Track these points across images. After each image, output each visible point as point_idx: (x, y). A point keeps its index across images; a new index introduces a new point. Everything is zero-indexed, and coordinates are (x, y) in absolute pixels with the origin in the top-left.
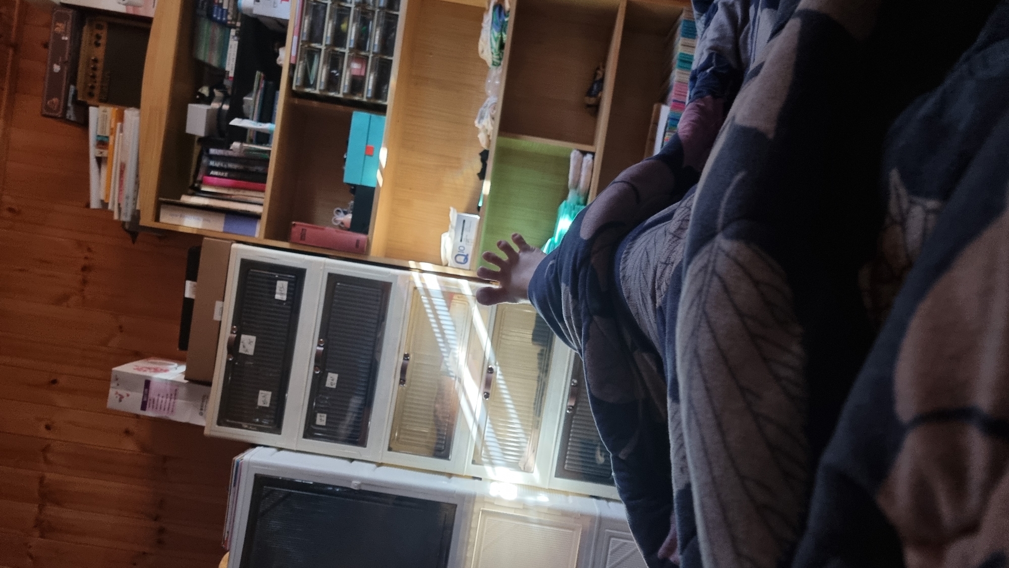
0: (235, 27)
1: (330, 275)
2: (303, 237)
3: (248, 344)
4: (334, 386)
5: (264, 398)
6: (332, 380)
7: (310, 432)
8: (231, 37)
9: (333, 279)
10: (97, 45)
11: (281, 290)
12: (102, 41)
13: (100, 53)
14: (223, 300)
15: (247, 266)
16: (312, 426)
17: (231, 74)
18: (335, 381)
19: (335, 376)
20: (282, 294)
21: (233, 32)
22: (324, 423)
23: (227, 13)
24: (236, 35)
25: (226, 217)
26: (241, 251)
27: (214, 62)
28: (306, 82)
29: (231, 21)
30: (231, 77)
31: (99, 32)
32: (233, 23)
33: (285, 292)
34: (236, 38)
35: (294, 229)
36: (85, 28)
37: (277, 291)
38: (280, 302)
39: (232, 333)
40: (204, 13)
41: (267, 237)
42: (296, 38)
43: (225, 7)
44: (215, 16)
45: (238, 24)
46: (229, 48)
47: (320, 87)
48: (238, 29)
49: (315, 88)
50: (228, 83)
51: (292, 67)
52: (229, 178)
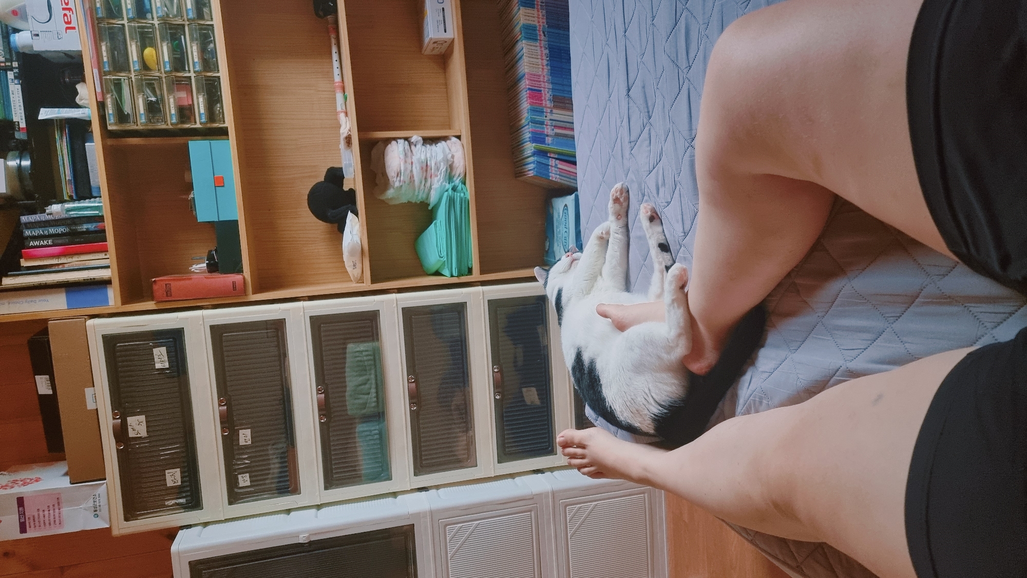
0: (11, 69)
1: (213, 328)
2: (168, 293)
3: (137, 426)
4: (250, 442)
5: (173, 477)
6: (245, 437)
7: (235, 495)
8: (10, 81)
9: (218, 332)
11: (161, 358)
14: (93, 385)
15: (110, 342)
16: (236, 490)
17: (23, 125)
18: (249, 437)
19: (248, 432)
20: (162, 362)
21: (10, 75)
22: (248, 483)
24: (16, 77)
25: (67, 292)
26: (98, 328)
28: (122, 117)
29: (5, 63)
30: (23, 128)
32: (9, 64)
33: (166, 358)
34: (16, 81)
35: (155, 287)
37: (156, 359)
38: (163, 370)
39: (114, 419)
41: (125, 301)
42: (96, 71)
45: (15, 64)
46: (11, 96)
47: (141, 121)
48: (16, 70)
49: (136, 123)
50: (20, 136)
51: (101, 106)
52: (54, 245)
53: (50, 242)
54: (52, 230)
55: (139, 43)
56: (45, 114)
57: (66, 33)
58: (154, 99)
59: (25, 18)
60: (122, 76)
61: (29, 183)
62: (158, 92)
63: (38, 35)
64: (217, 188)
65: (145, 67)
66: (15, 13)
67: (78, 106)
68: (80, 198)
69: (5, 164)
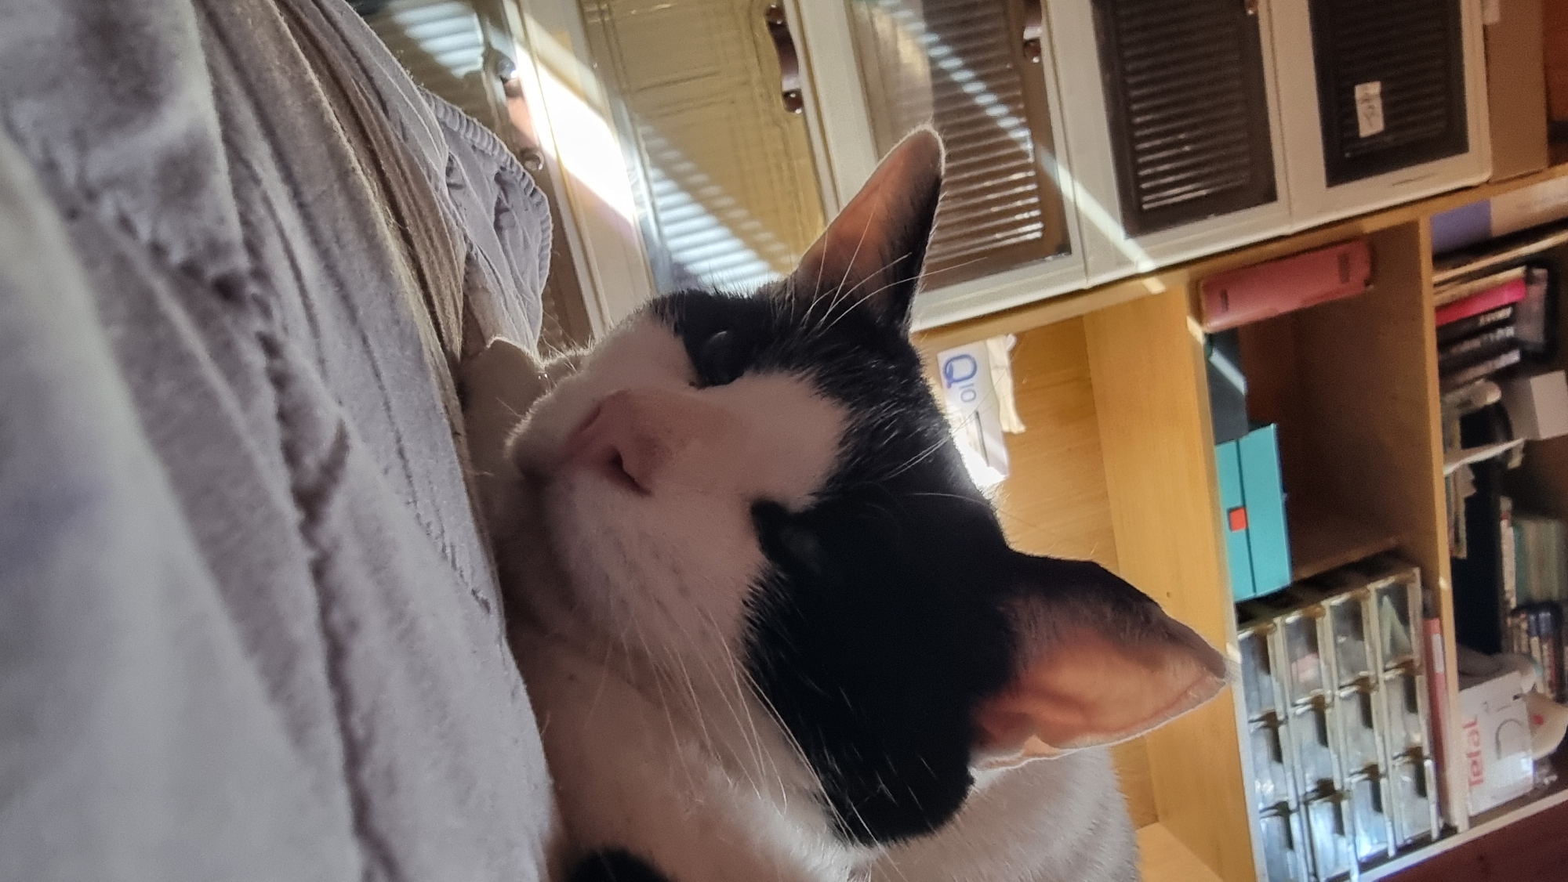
1: (1270, 196)
2: (1344, 263)
8: (1514, 592)
11: (1370, 110)
14: (1485, 28)
15: (1453, 141)
20: (1367, 99)
21: (1514, 604)
23: (1529, 633)
24: (1508, 601)
25: (1489, 231)
27: (1531, 528)
29: (1521, 621)
30: (1504, 519)
32: (1517, 621)
33: (1359, 109)
34: (1508, 595)
37: (1379, 105)
38: (1366, 79)
41: (1413, 228)
43: (1535, 640)
44: (1548, 616)
45: (1508, 624)
48: (1507, 613)
49: (1380, 593)
52: (1476, 317)
53: (1482, 321)
54: (1475, 344)
63: (1516, 697)
64: (1241, 504)
66: (1539, 720)
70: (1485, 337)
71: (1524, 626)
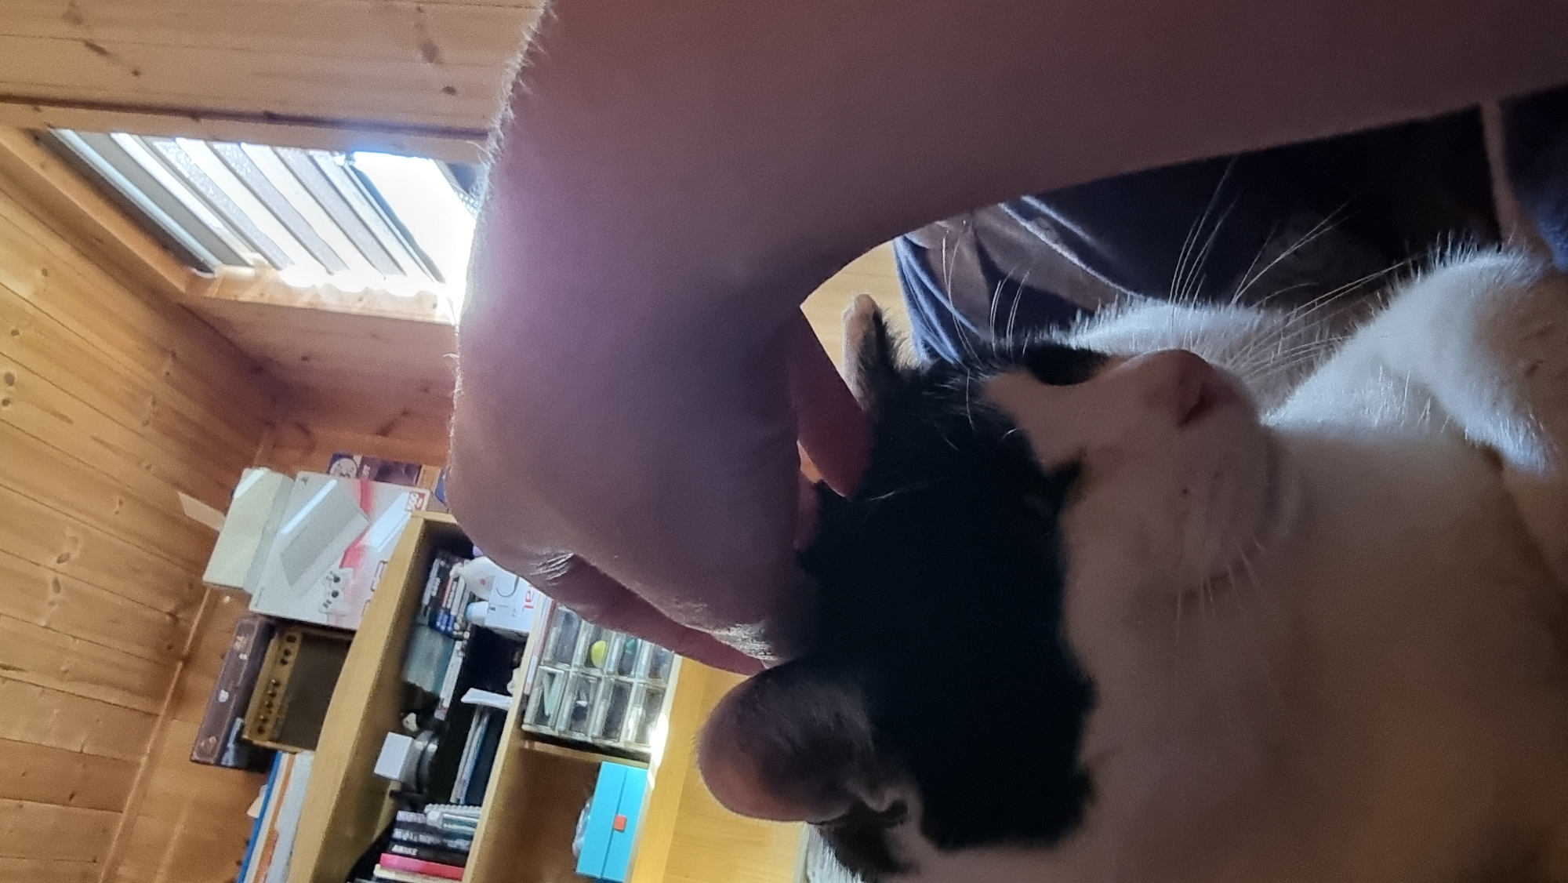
0: (461, 639)
8: (455, 651)
10: (284, 662)
12: (291, 659)
13: (285, 673)
17: (446, 704)
21: (458, 645)
23: (455, 621)
24: (462, 650)
27: (428, 688)
28: (541, 717)
29: (457, 631)
30: (445, 709)
31: (289, 646)
32: (460, 633)
34: (461, 654)
36: (273, 642)
40: (426, 621)
42: (535, 659)
43: (453, 613)
44: (438, 624)
45: (467, 635)
46: (450, 667)
47: (558, 726)
48: (465, 642)
49: (553, 728)
50: (440, 715)
51: (526, 699)
52: (417, 857)
53: (414, 852)
54: (422, 838)
55: (590, 635)
56: (473, 696)
57: (523, 611)
58: (583, 703)
59: (489, 589)
60: (560, 669)
61: (425, 770)
62: (591, 698)
63: (493, 609)
64: (615, 832)
65: (589, 662)
66: (483, 582)
67: (509, 694)
68: (468, 803)
69: (412, 744)
70: (415, 840)
71: (457, 627)
